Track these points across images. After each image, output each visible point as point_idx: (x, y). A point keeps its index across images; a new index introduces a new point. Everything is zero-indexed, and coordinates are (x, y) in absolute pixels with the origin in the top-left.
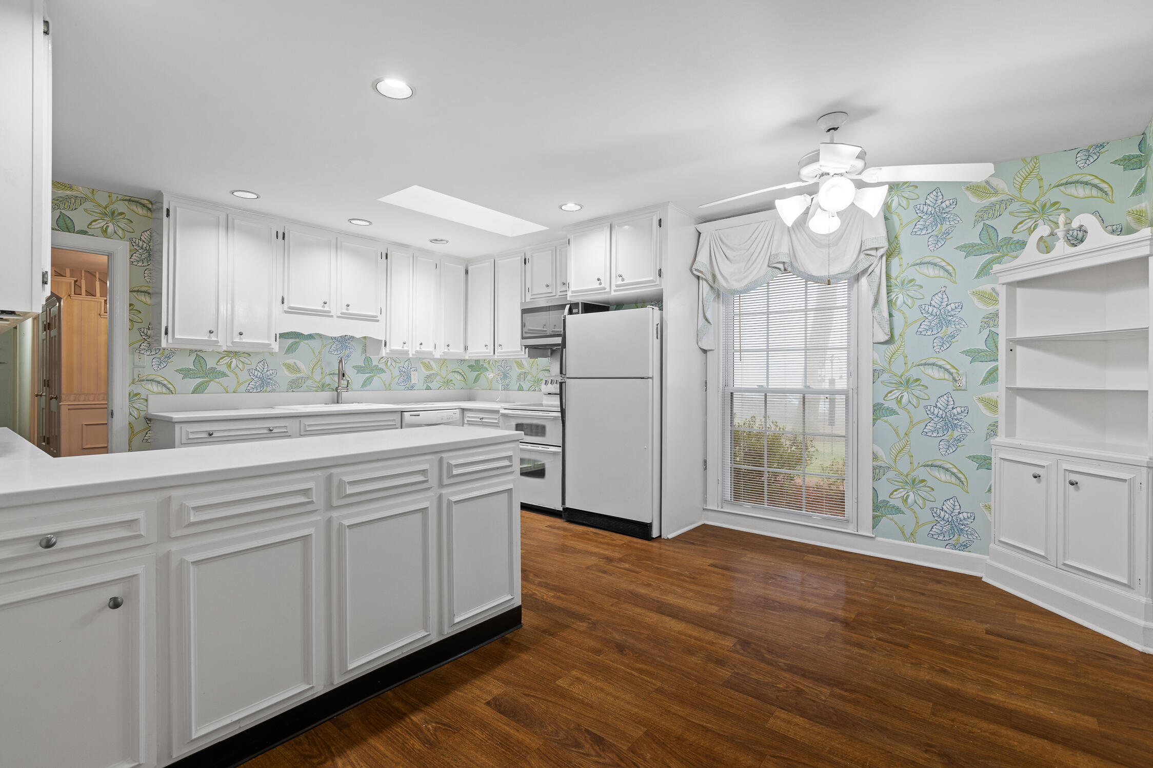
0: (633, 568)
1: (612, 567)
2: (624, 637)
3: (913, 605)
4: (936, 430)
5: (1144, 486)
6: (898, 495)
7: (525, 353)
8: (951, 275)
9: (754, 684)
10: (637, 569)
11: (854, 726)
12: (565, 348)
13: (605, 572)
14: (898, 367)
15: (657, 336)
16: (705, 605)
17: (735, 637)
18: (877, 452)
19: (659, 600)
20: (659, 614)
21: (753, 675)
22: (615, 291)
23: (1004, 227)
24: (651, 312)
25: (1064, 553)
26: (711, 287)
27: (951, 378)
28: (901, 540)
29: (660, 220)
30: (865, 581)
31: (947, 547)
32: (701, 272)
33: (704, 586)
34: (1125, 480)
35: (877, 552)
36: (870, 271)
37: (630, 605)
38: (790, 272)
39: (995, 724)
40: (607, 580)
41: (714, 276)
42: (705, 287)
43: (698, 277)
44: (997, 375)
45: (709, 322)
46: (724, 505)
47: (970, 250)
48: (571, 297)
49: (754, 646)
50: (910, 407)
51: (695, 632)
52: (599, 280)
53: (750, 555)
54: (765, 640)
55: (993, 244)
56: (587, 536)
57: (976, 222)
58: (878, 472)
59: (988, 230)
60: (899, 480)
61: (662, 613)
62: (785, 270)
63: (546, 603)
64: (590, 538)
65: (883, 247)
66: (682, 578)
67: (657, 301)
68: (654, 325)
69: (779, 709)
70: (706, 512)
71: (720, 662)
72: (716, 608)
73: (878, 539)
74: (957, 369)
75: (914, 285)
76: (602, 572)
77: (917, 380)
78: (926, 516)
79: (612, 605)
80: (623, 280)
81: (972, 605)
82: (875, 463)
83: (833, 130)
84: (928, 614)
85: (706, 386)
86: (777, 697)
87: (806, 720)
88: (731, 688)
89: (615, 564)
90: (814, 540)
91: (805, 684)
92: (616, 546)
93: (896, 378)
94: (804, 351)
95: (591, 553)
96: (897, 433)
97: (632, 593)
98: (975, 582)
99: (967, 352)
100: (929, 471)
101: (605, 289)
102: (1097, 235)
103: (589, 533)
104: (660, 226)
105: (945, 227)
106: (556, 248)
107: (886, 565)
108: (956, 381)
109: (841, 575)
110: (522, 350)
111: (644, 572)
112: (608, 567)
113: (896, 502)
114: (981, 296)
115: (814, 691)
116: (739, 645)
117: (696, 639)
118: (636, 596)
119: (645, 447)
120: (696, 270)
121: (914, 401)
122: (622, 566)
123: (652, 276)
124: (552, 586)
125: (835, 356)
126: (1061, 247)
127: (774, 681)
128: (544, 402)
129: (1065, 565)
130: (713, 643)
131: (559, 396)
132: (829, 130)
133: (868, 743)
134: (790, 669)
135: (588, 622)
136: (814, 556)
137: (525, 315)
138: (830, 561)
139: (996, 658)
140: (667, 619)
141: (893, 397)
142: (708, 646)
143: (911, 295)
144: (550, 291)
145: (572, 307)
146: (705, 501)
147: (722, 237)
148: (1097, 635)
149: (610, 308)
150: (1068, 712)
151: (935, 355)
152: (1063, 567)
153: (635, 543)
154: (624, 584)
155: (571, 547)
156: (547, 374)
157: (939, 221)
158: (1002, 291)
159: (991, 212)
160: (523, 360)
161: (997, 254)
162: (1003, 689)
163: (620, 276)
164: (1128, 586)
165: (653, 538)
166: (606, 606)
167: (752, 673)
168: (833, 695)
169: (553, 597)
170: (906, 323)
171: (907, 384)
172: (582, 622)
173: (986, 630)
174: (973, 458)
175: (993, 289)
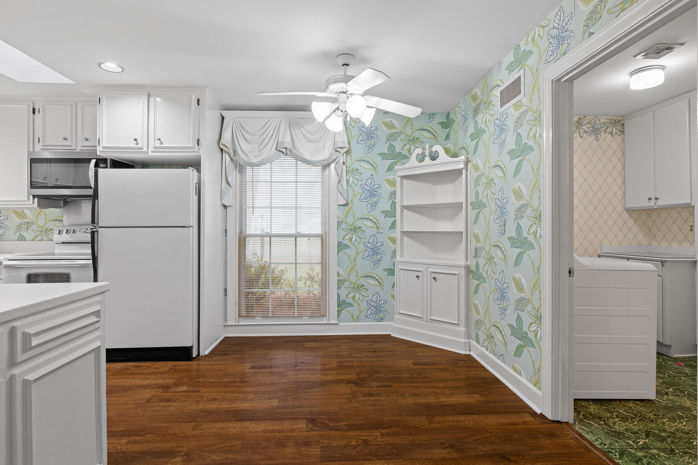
0: (191, 388)
1: (171, 394)
2: (223, 456)
3: (377, 359)
4: (369, 256)
5: (463, 276)
6: (350, 295)
7: (33, 202)
8: (375, 169)
9: (338, 450)
10: (196, 389)
11: (406, 451)
12: (98, 199)
13: (167, 400)
14: (350, 220)
15: (196, 193)
16: (268, 401)
17: (303, 419)
18: (340, 271)
19: (231, 409)
20: (238, 422)
21: (333, 443)
22: (152, 152)
23: (398, 146)
24: (191, 172)
25: (431, 314)
26: (231, 159)
27: (376, 227)
28: (351, 322)
29: (198, 100)
30: (346, 352)
31: (374, 321)
32: (226, 147)
33: (257, 386)
34: (456, 274)
35: (340, 332)
36: (337, 161)
37: (210, 423)
38: (289, 156)
39: (454, 416)
40: (174, 406)
41: (235, 152)
42: (226, 157)
43: (222, 150)
44: (396, 224)
45: (230, 185)
46: (241, 319)
47: (383, 156)
48: (100, 152)
49: (319, 421)
50: (356, 243)
51: (275, 426)
52: (135, 140)
53: (273, 352)
54: (322, 413)
55: (393, 154)
56: (129, 371)
57: (386, 141)
58: (340, 283)
59: (391, 147)
60: (351, 287)
61: (240, 420)
62: (286, 154)
63: (124, 453)
64: (134, 372)
65: (346, 148)
66: (237, 384)
67: (196, 164)
68: (194, 184)
69: (365, 462)
70: (226, 328)
71: (307, 443)
72: (276, 401)
73: (340, 324)
74: (378, 221)
75: (358, 172)
76: (165, 401)
77: (360, 227)
78: (364, 306)
79: (193, 430)
80: (161, 143)
81: (398, 351)
82: (338, 278)
83: (346, 66)
84: (385, 363)
85: (226, 233)
86: (357, 452)
87: (383, 461)
88: (328, 461)
89: (173, 390)
90: (304, 332)
91: (365, 435)
92: (162, 373)
93: (349, 226)
94: (295, 209)
95: (143, 386)
96: (350, 259)
97: (203, 411)
98: (388, 337)
99: (383, 212)
100: (366, 279)
101: (142, 149)
102: (443, 157)
103: (129, 368)
104: (199, 105)
105: (373, 141)
106: (76, 104)
107: (348, 339)
108: (378, 228)
109: (331, 352)
110: (29, 199)
111: (203, 389)
112: (168, 395)
113: (349, 300)
114: (389, 182)
115: (372, 437)
116: (310, 423)
117: (279, 431)
118: (209, 412)
119: (187, 284)
120: (223, 144)
121: (358, 240)
122: (180, 390)
123: (191, 144)
124: (120, 432)
125: (264, 215)
126: (427, 160)
127: (348, 441)
128: (57, 251)
129: (431, 320)
130: (293, 430)
131: (90, 244)
132: (343, 65)
133: (420, 459)
134: (351, 428)
135: (181, 455)
136: (309, 343)
137: (33, 165)
138: (319, 344)
139: (427, 378)
140: (247, 424)
141: (348, 238)
142: (290, 434)
143: (356, 178)
144: (69, 144)
145: (99, 162)
146: (226, 320)
147: (242, 124)
148: (447, 351)
149: (135, 167)
150: (469, 395)
151: (368, 213)
152: (430, 321)
153: (179, 366)
154: (192, 406)
155: (118, 386)
156: (58, 224)
157: (370, 138)
158: (398, 180)
159: (393, 137)
160: (24, 210)
161: (395, 160)
162: (442, 394)
163: (159, 140)
164: (457, 325)
165: (194, 358)
166: (188, 432)
167: (331, 442)
168: (383, 435)
169: (127, 443)
170: (354, 194)
171: (355, 230)
172: (174, 458)
173: (413, 364)
174: (385, 270)
175: (394, 179)
